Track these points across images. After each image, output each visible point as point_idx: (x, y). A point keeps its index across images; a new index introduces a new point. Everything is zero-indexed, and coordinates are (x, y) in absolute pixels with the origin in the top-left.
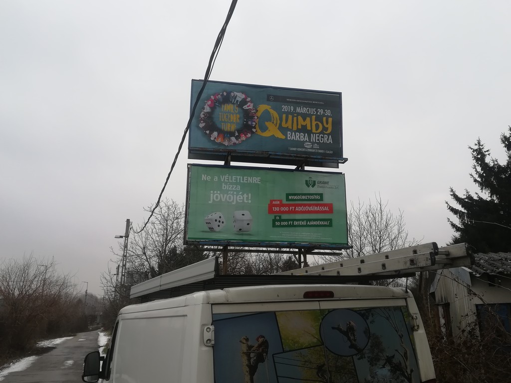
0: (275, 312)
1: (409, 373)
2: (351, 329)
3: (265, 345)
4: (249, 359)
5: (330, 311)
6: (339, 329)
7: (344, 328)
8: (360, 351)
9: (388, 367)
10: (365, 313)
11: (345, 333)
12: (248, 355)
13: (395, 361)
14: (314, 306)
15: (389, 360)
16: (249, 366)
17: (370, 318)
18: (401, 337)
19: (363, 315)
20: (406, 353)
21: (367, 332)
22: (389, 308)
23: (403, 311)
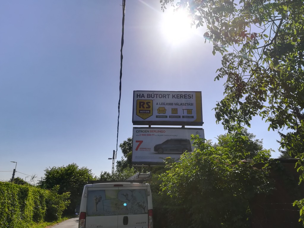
1: (144, 207)
2: (127, 195)
3: (101, 198)
4: (96, 201)
5: (121, 190)
6: (123, 195)
7: (125, 194)
8: (129, 200)
14: (117, 188)
15: (138, 203)
17: (134, 192)
18: (143, 197)
19: (131, 191)
21: (132, 195)
22: (141, 189)
23: (145, 190)
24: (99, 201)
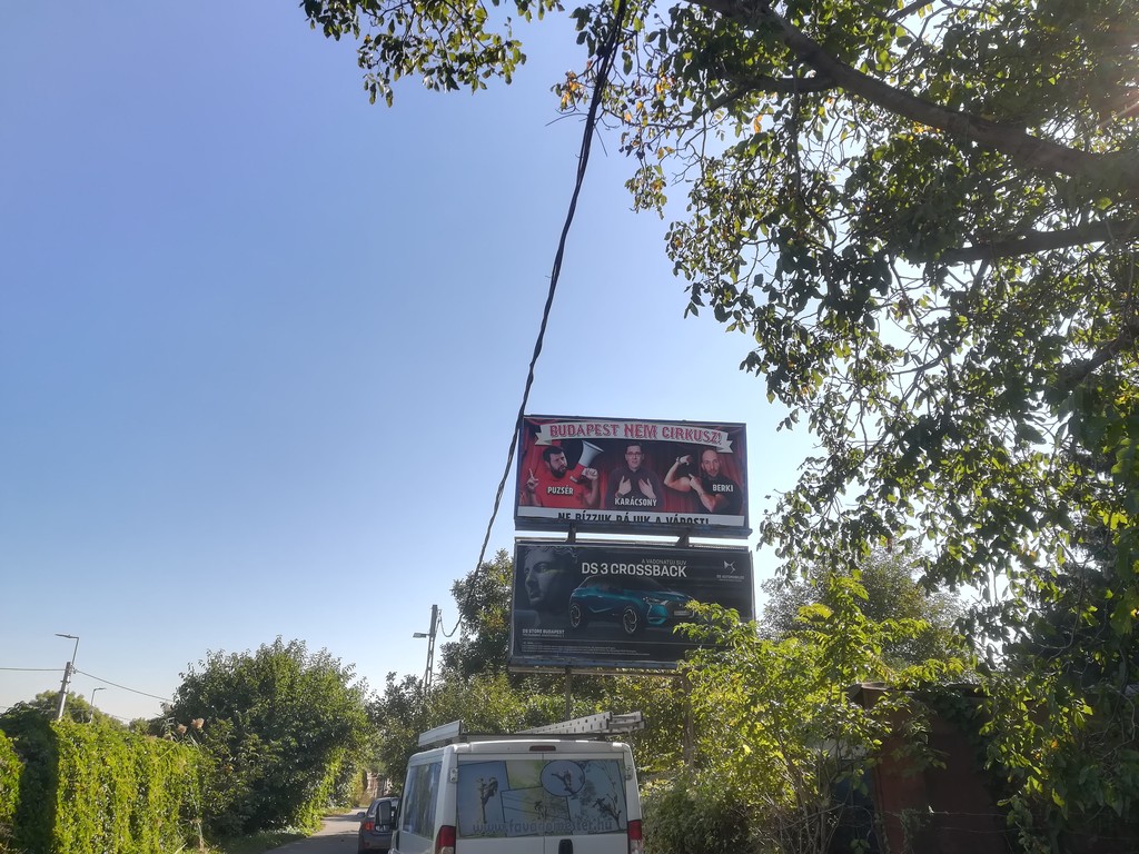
0: (505, 762)
1: (617, 813)
2: (568, 776)
3: (495, 784)
4: (483, 793)
5: (551, 761)
6: (557, 775)
7: (562, 775)
8: (573, 793)
9: (598, 807)
10: (582, 764)
11: (563, 779)
12: (482, 790)
13: (605, 803)
14: (538, 756)
15: (599, 802)
16: (483, 799)
17: (587, 768)
18: (614, 784)
19: (580, 766)
20: (616, 798)
21: (582, 779)
22: (606, 760)
23: (619, 764)
24: (491, 793)
